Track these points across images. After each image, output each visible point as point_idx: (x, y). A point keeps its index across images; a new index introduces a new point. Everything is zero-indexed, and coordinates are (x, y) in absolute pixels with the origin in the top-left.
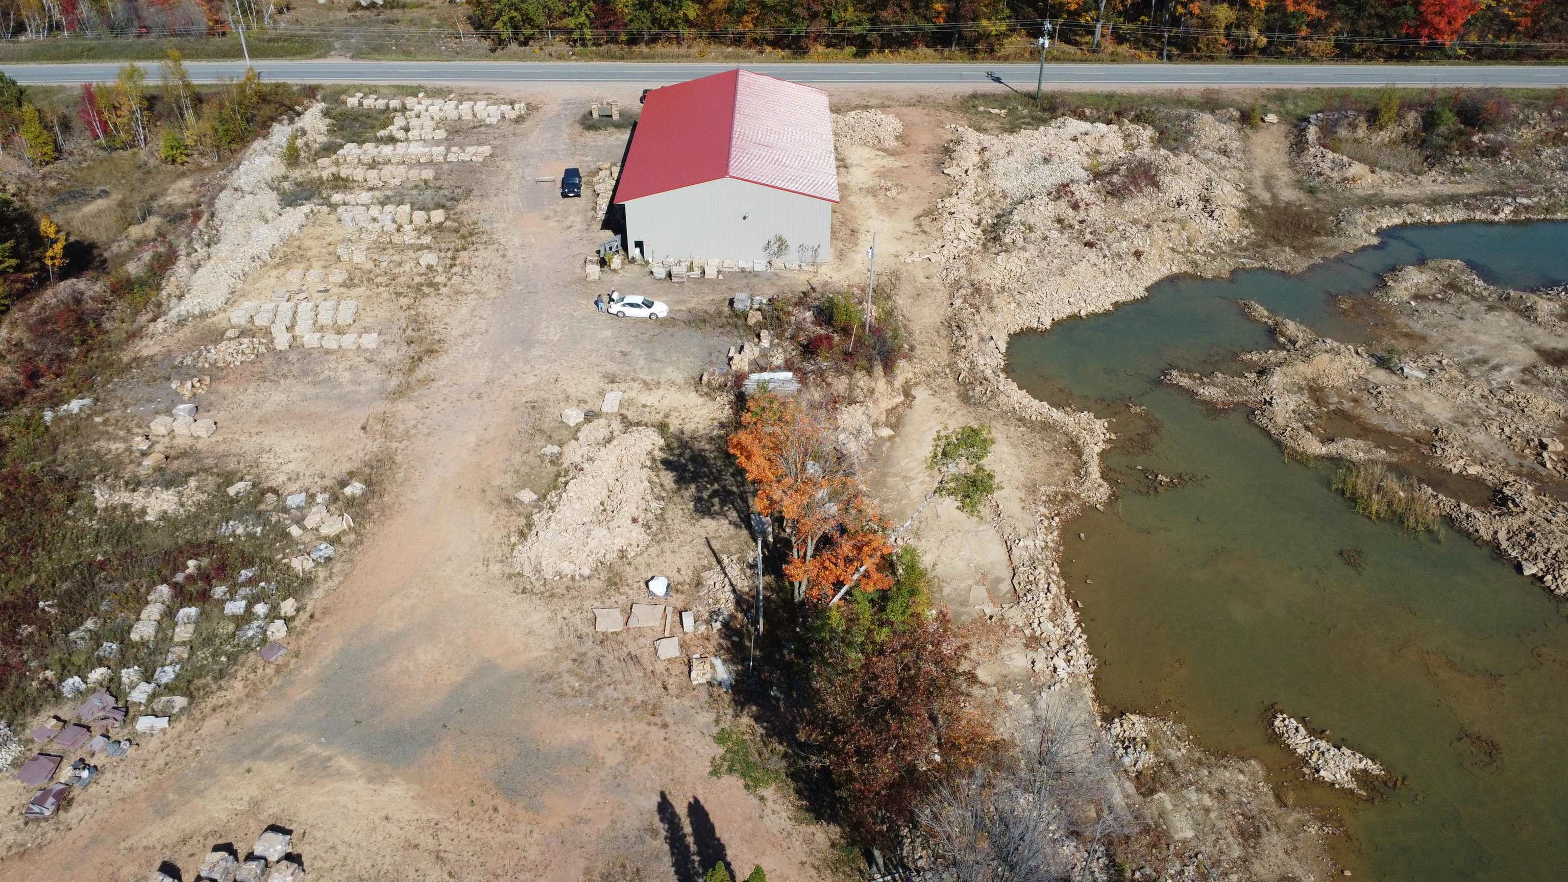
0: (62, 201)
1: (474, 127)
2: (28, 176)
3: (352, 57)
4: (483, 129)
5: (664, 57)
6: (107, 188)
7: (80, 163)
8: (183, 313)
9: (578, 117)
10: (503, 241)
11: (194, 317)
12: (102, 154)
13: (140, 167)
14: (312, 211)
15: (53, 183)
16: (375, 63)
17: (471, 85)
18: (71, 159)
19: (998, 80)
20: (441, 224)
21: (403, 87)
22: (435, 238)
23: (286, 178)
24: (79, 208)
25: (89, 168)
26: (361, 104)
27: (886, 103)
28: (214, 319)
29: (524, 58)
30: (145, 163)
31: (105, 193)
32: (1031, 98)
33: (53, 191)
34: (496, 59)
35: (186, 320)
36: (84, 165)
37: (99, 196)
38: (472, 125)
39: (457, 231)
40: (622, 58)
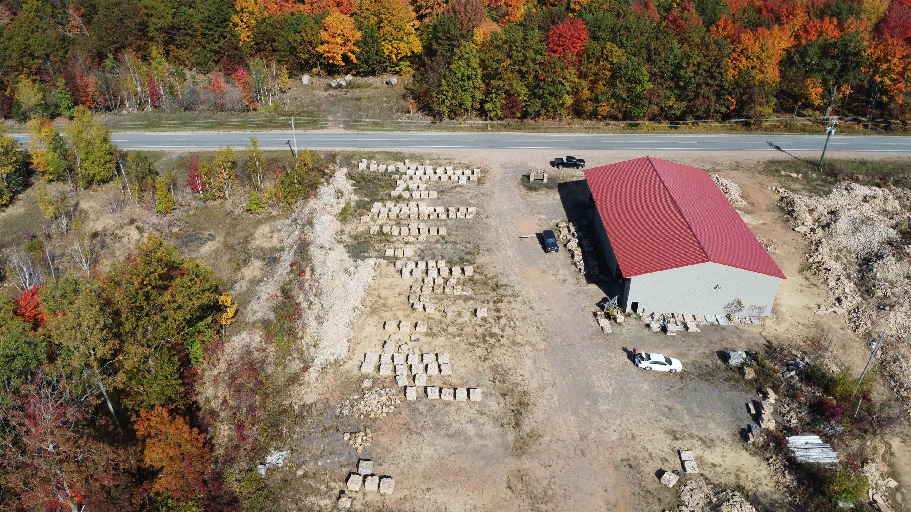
0: (185, 244)
1: (452, 188)
2: (159, 224)
3: (344, 128)
4: (458, 189)
5: (546, 129)
6: (211, 232)
7: (188, 212)
8: (323, 361)
9: (519, 180)
10: (524, 293)
11: (331, 364)
12: (200, 204)
13: (228, 214)
14: (375, 263)
15: (176, 230)
16: (360, 132)
17: (434, 151)
18: (182, 209)
19: (778, 148)
20: (472, 276)
21: (388, 153)
22: (473, 290)
23: (343, 231)
24: (197, 250)
25: (194, 215)
26: (368, 167)
27: (717, 167)
28: (346, 366)
29: (455, 129)
30: (232, 212)
31: (211, 237)
32: (813, 164)
33: (177, 236)
34: (438, 129)
35: (326, 367)
36: (191, 213)
37: (208, 239)
38: (449, 186)
39: (485, 283)
40: (519, 129)
